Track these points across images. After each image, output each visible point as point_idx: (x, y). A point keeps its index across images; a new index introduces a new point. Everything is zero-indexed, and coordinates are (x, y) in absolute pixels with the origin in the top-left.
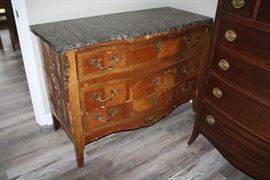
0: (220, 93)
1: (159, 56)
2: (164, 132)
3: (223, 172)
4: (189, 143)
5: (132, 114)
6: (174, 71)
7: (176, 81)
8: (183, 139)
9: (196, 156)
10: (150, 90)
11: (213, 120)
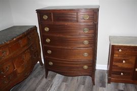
0: (50, 51)
1: (21, 46)
2: (34, 79)
3: (63, 81)
4: (46, 78)
5: (18, 75)
6: (29, 50)
7: (31, 55)
8: (43, 78)
9: (51, 81)
10: (22, 62)
11: (52, 63)
